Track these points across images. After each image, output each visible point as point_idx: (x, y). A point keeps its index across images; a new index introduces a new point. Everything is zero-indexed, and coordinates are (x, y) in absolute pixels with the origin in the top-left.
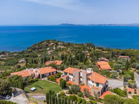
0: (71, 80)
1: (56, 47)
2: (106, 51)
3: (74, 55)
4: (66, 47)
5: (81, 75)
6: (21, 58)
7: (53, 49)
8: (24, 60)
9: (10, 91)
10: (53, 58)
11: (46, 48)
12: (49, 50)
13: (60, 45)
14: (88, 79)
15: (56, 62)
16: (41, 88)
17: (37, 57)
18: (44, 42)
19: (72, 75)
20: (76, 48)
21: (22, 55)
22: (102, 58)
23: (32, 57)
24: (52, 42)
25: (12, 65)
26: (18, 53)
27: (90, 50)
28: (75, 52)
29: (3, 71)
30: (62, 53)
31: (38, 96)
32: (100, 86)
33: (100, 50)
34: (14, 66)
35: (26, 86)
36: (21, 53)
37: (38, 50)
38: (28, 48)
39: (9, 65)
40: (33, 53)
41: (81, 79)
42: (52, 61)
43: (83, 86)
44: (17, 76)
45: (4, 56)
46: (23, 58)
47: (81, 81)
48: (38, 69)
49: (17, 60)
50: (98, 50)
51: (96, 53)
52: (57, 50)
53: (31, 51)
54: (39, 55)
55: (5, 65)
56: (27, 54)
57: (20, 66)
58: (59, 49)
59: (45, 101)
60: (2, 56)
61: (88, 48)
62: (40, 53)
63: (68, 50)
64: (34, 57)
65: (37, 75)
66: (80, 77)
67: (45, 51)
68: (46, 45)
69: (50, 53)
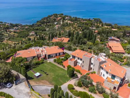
0: (80, 65)
1: (63, 22)
2: (115, 28)
3: (80, 31)
4: (72, 22)
5: (92, 62)
6: (32, 31)
7: (60, 24)
8: (34, 33)
9: (11, 78)
10: (60, 35)
11: (53, 22)
12: (57, 24)
13: (67, 19)
14: (101, 68)
15: (63, 39)
16: (46, 73)
17: (45, 31)
18: (52, 16)
19: (81, 60)
20: (83, 24)
21: (32, 28)
22: (113, 38)
23: (41, 30)
24: (60, 17)
25: (23, 37)
26: (28, 25)
27: (98, 27)
28: (81, 28)
29: (16, 43)
30: (69, 28)
31: (42, 87)
32: (116, 79)
33: (109, 27)
34: (25, 38)
35: (30, 70)
36: (32, 26)
37: (46, 24)
38: (37, 22)
39: (21, 37)
40: (42, 26)
41: (92, 66)
42: (59, 37)
43: (93, 74)
44: (20, 58)
45: (17, 28)
46: (33, 31)
47: (91, 68)
48: (45, 48)
49: (28, 32)
50: (107, 27)
51: (104, 30)
52: (63, 25)
53: (40, 25)
54: (47, 29)
55: (18, 37)
56: (36, 28)
57: (30, 38)
58: (66, 23)
59: (49, 96)
60: (15, 28)
61: (96, 24)
62: (48, 27)
63: (75, 25)
64: (42, 31)
65: (43, 56)
66: (91, 64)
67: (53, 25)
68: (53, 20)
69: (57, 28)
